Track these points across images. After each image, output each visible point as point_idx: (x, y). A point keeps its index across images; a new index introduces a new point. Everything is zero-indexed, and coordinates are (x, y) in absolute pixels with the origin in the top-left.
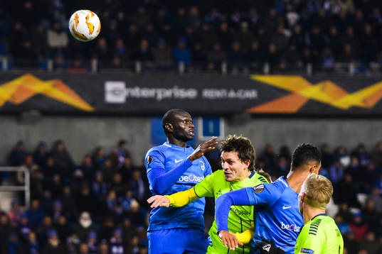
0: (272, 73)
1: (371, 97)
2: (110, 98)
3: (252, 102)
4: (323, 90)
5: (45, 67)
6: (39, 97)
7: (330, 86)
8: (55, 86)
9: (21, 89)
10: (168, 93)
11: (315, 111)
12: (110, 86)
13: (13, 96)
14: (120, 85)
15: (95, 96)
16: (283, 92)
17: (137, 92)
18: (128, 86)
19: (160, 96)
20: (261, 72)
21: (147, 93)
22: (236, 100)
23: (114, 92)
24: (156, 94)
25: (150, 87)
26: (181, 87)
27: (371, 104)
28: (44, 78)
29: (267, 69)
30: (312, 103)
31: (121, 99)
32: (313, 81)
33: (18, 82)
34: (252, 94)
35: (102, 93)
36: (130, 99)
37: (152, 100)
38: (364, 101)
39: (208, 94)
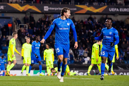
1: (101, 10)
2: (45, 10)
3: (75, 11)
4: (91, 8)
5: (31, 3)
6: (30, 9)
7: (92, 7)
8: (33, 7)
9: (26, 8)
10: (57, 9)
11: (89, 13)
12: (45, 7)
13: (24, 9)
14: (47, 7)
15: (42, 9)
16: (82, 9)
17: (51, 8)
18: (49, 7)
19: (56, 9)
20: (77, 4)
21: (53, 9)
22: (72, 10)
23: (46, 8)
24: (55, 9)
25: (54, 7)
26: (60, 8)
27: (101, 11)
28: (31, 5)
29: (79, 4)
30: (88, 11)
31: (47, 10)
32: (88, 6)
33: (25, 6)
34: (75, 9)
35: (43, 9)
36: (49, 10)
37: (54, 10)
38: (99, 11)
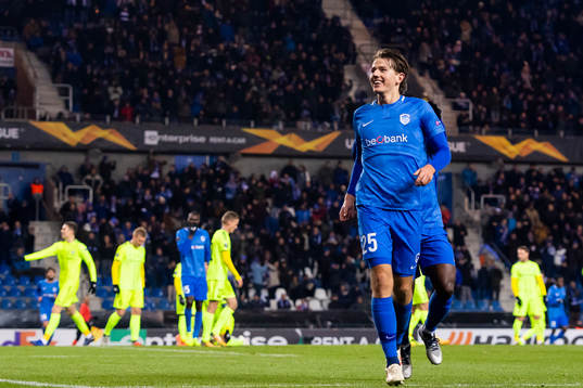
0: (256, 126)
2: (148, 142)
3: (242, 146)
4: (290, 139)
5: (105, 120)
6: (100, 140)
7: (294, 136)
8: (111, 133)
9: (88, 135)
10: (186, 139)
11: (282, 153)
12: (148, 133)
13: (83, 139)
14: (155, 133)
15: (139, 140)
16: (262, 140)
17: (165, 138)
18: (160, 134)
19: (181, 141)
20: (249, 126)
21: (173, 139)
22: (231, 144)
23: (150, 137)
24: (178, 140)
25: (175, 135)
26: (194, 135)
27: (321, 149)
28: (104, 127)
29: (252, 124)
30: (282, 147)
31: (155, 142)
32: (283, 133)
33: (86, 130)
34: (242, 141)
35: (143, 138)
36: (160, 142)
37: (176, 143)
38: (317, 147)
39: (213, 140)
